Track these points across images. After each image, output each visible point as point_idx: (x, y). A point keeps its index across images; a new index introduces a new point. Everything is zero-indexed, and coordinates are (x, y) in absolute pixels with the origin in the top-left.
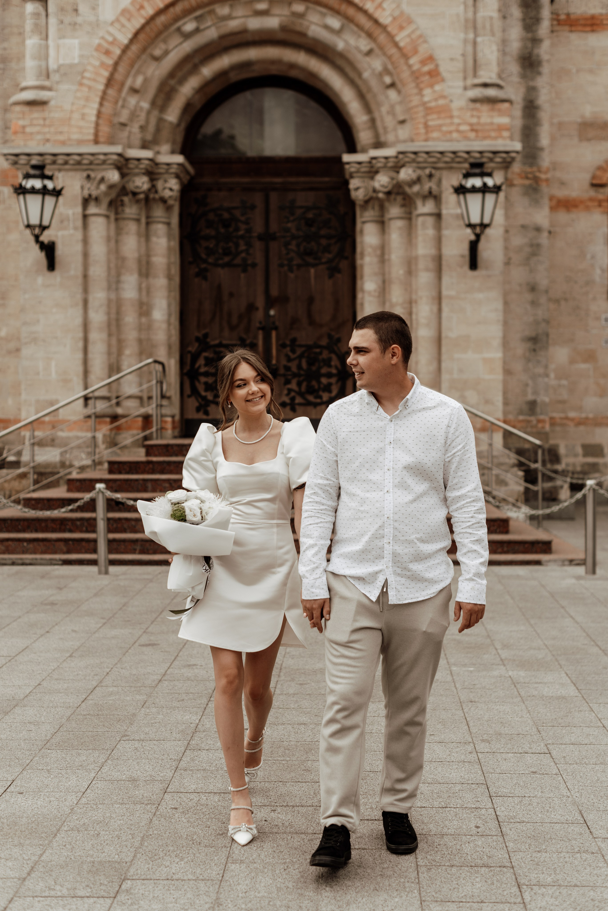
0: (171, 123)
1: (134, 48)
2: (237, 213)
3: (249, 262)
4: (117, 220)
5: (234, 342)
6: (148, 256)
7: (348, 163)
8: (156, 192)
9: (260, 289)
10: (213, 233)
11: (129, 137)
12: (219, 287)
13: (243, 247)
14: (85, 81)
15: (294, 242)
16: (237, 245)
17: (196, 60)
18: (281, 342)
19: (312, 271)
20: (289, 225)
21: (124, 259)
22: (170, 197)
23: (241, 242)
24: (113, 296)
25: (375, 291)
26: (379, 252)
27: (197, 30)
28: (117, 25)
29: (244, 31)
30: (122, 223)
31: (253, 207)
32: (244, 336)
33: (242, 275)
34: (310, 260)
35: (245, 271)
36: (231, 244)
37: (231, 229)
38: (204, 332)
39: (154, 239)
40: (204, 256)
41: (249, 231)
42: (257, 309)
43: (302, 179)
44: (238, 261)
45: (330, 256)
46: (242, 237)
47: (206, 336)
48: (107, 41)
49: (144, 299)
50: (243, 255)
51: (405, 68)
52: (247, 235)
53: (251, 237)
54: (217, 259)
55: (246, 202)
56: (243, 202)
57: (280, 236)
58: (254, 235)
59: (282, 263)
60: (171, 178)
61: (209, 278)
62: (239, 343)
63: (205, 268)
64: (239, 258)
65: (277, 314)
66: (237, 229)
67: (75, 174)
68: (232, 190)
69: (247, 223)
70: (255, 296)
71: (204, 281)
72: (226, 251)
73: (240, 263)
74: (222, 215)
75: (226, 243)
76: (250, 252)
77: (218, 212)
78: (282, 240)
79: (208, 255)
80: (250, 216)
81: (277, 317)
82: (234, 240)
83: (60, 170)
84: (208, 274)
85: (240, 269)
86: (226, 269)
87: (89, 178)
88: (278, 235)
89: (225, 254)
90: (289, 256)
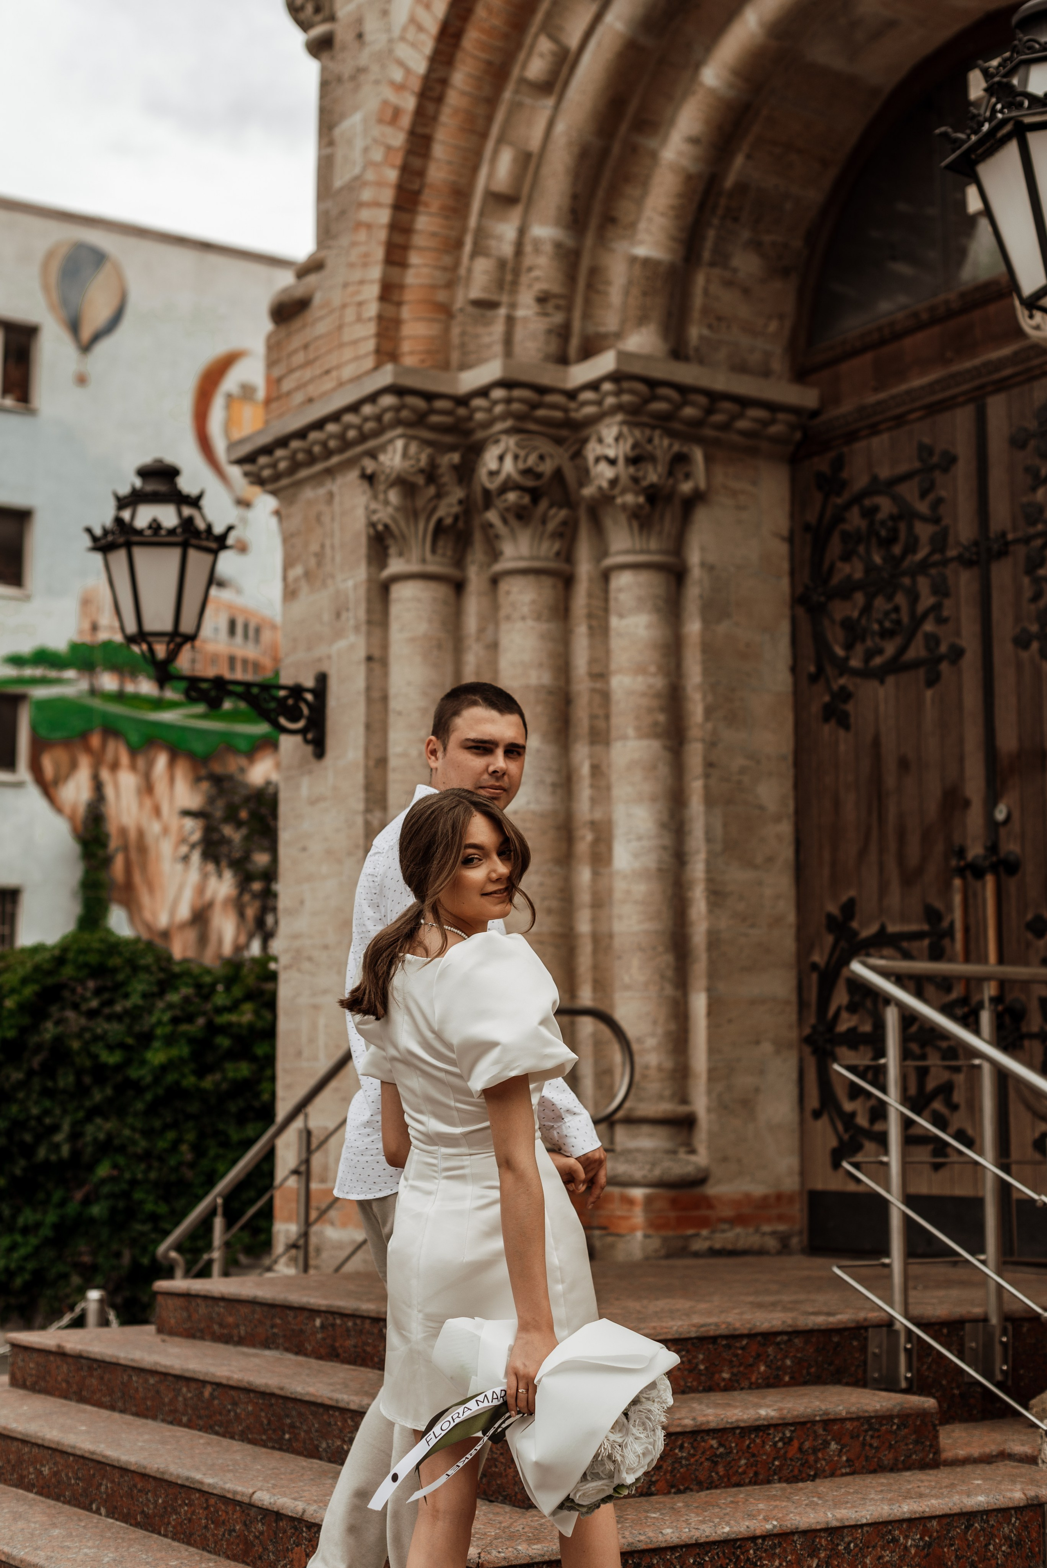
2: (909, 491)
3: (943, 648)
5: (914, 927)
9: (973, 735)
10: (858, 571)
11: (508, 338)
12: (876, 743)
13: (927, 600)
16: (914, 597)
18: (1030, 916)
22: (614, 482)
31: (949, 461)
32: (938, 905)
33: (929, 694)
35: (933, 680)
36: (900, 599)
37: (897, 550)
38: (844, 898)
40: (840, 652)
41: (940, 542)
42: (966, 804)
44: (916, 650)
46: (923, 567)
47: (849, 909)
50: (928, 627)
52: (937, 557)
53: (945, 563)
54: (869, 656)
55: (930, 451)
56: (925, 451)
57: (1016, 541)
58: (952, 553)
59: (1024, 630)
60: (609, 426)
61: (852, 720)
62: (926, 927)
63: (843, 688)
64: (919, 640)
65: (1016, 815)
66: (912, 547)
67: (353, 475)
68: (900, 421)
69: (936, 520)
70: (961, 759)
71: (842, 733)
72: (887, 624)
73: (923, 653)
74: (876, 509)
75: (890, 598)
76: (946, 613)
77: (867, 502)
78: (1021, 551)
79: (849, 647)
80: (943, 493)
81: (1016, 825)
82: (907, 581)
83: (330, 472)
84: (850, 707)
85: (921, 673)
86: (890, 680)
87: (370, 479)
88: (1010, 537)
89: (886, 634)
90: (1042, 603)
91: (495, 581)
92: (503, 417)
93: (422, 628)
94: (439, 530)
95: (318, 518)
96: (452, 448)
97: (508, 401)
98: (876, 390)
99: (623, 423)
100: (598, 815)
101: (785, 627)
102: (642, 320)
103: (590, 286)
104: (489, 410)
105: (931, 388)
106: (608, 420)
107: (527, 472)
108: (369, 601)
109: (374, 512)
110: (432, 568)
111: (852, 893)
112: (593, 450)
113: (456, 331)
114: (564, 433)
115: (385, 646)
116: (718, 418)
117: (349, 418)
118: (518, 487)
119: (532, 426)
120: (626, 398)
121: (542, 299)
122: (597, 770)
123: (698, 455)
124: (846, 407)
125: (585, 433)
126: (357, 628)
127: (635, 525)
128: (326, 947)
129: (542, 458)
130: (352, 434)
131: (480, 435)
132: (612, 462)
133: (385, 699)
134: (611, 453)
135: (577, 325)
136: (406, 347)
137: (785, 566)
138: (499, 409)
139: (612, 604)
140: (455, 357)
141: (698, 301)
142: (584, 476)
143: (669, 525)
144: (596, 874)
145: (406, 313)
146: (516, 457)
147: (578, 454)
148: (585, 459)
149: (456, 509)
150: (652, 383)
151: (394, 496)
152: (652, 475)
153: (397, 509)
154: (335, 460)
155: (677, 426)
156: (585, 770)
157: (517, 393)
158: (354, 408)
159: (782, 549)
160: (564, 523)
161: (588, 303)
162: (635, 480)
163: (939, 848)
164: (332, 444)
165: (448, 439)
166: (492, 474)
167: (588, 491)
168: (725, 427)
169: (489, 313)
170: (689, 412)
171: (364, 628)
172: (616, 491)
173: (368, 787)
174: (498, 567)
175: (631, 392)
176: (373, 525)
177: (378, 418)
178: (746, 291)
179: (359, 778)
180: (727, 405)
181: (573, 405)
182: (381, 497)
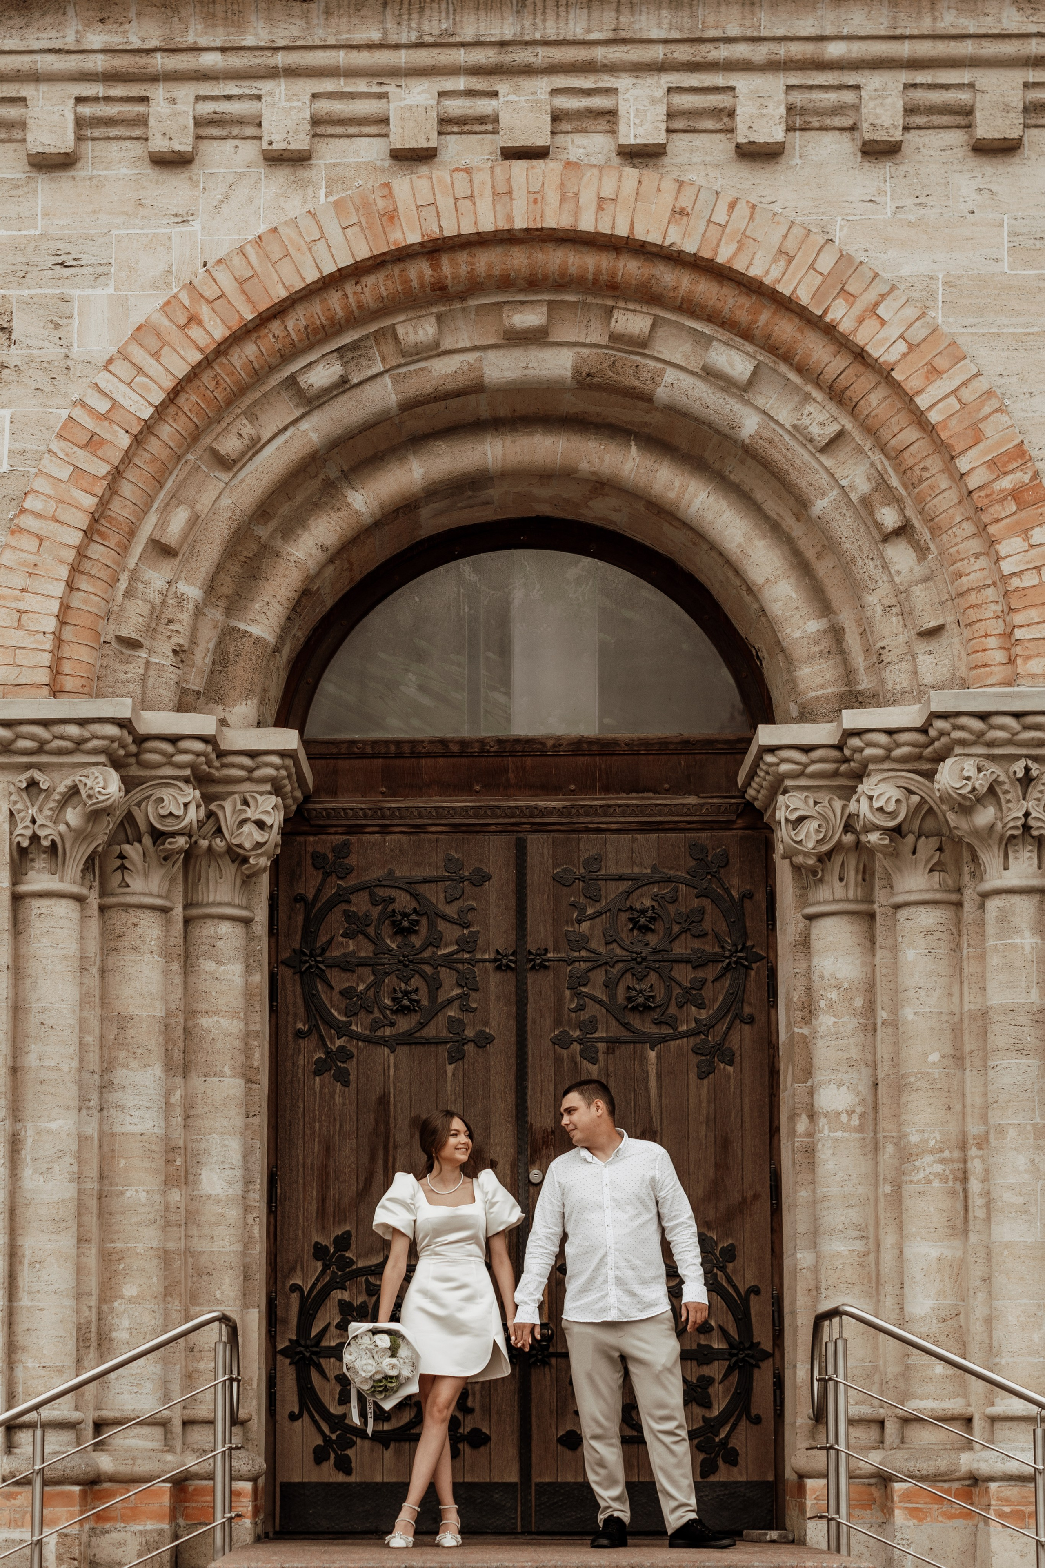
0: (258, 640)
1: (166, 431)
2: (435, 895)
3: (469, 1033)
4: (102, 909)
6: (190, 1013)
7: (772, 750)
8: (219, 831)
9: (502, 1111)
10: (366, 951)
11: (144, 677)
12: (383, 1101)
13: (450, 990)
14: (27, 521)
15: (599, 977)
16: (434, 985)
17: (333, 472)
19: (652, 1055)
20: (585, 926)
21: (123, 1022)
22: (259, 845)
23: (447, 976)
24: (91, 1128)
25: (850, 1113)
26: (859, 1002)
27: (343, 386)
28: (121, 368)
29: (477, 388)
30: (118, 919)
31: (481, 879)
33: (450, 1068)
34: (645, 1025)
35: (455, 1057)
36: (416, 982)
37: (417, 941)
38: (338, 1233)
39: (208, 965)
40: (339, 1016)
41: (468, 944)
43: (622, 800)
44: (436, 1029)
45: (703, 1014)
46: (449, 961)
47: (343, 1242)
48: (91, 411)
49: (178, 1137)
50: (452, 1012)
51: (944, 482)
52: (466, 956)
53: (473, 962)
54: (375, 1025)
55: (460, 865)
56: (453, 863)
57: (558, 960)
58: (482, 955)
59: (564, 1032)
60: (261, 793)
61: (352, 1077)
63: (342, 1048)
64: (441, 1020)
66: (435, 941)
68: (418, 829)
69: (464, 924)
71: (337, 1087)
72: (406, 1002)
73: (444, 1034)
74: (392, 900)
75: (405, 979)
76: (472, 1004)
77: (381, 892)
78: (562, 970)
79: (351, 1013)
80: (474, 904)
82: (428, 969)
84: (351, 1066)
85: (441, 1050)
86: (403, 1051)
88: (550, 955)
89: (402, 1010)
90: (584, 1016)
105: (464, 811)
111: (348, 1228)
117: (32, 729)
121: (177, 652)
130: (24, 744)
134: (269, 821)
138: (183, 758)
169: (132, 653)
177: (81, 741)
181: (218, 764)
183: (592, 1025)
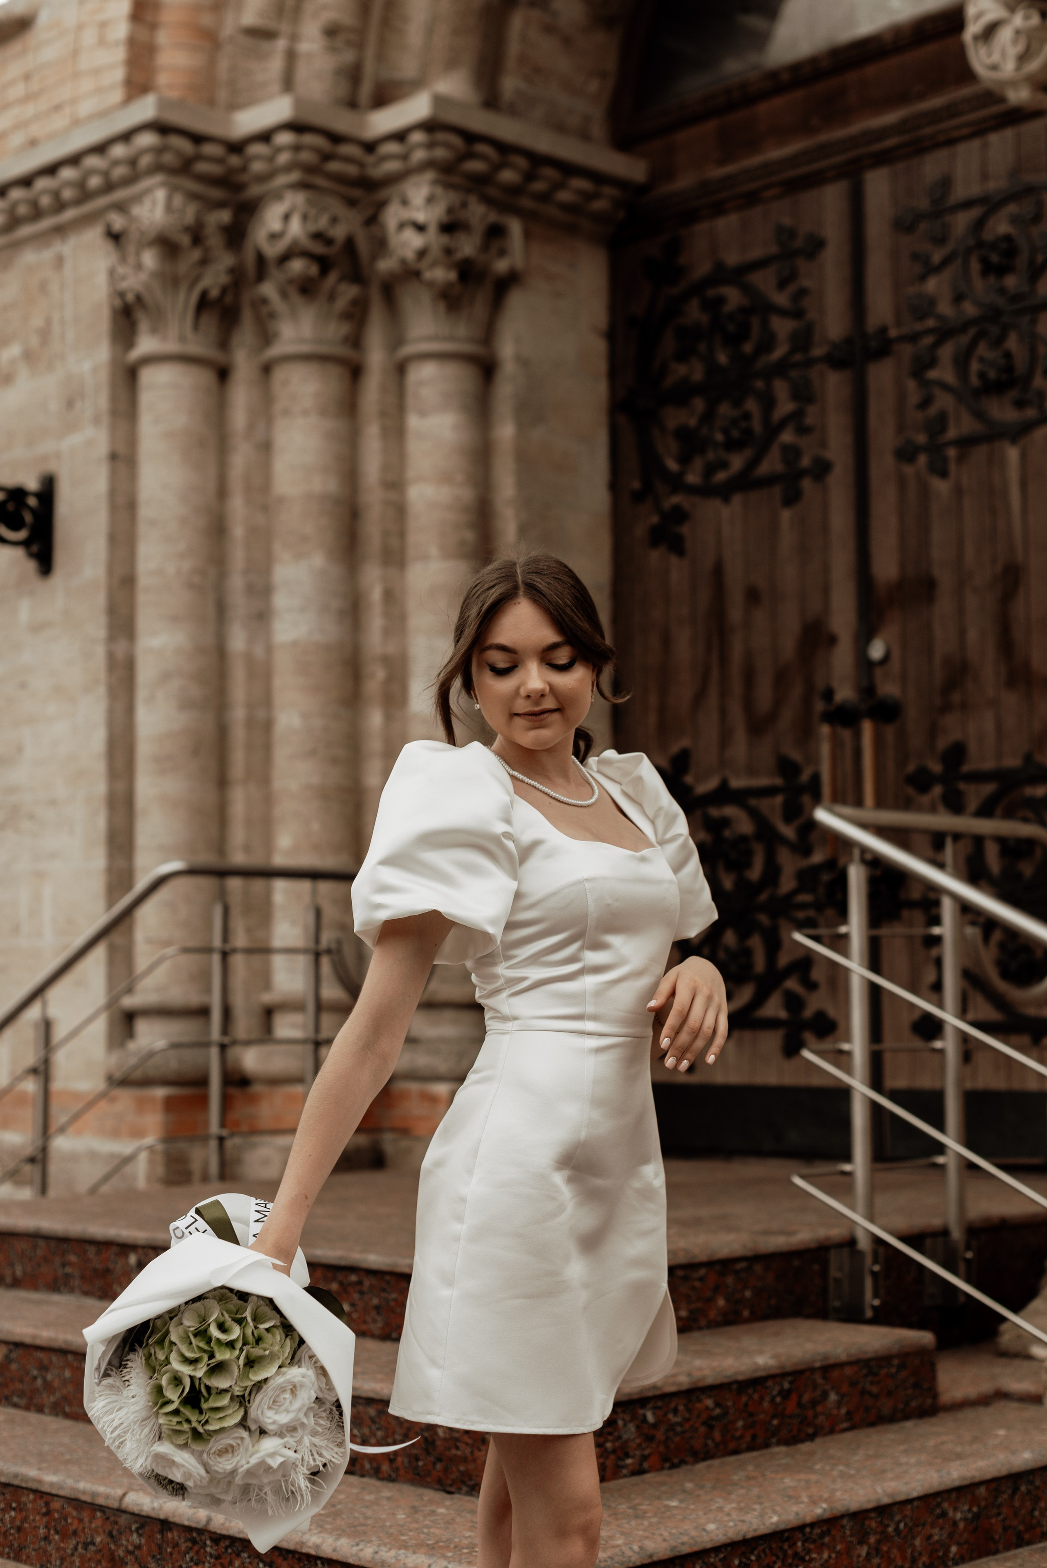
2: (763, 280)
3: (806, 462)
5: (763, 781)
9: (842, 561)
10: (698, 373)
12: (718, 571)
13: (785, 407)
16: (768, 402)
18: (911, 768)
19: (1014, 454)
22: (422, 253)
31: (816, 245)
32: (795, 755)
33: (786, 515)
34: (1005, 412)
35: (792, 498)
36: (751, 405)
37: (748, 348)
38: (676, 748)
40: (672, 465)
41: (802, 339)
42: (832, 640)
44: (772, 464)
46: (782, 368)
47: (680, 763)
50: (787, 437)
52: (798, 357)
53: (809, 363)
54: (710, 470)
55: (792, 233)
56: (785, 235)
57: (902, 339)
58: (818, 352)
59: (909, 442)
60: (416, 186)
61: (688, 545)
62: (778, 781)
63: (676, 508)
64: (775, 452)
65: (896, 654)
66: (768, 343)
67: (94, 235)
68: (751, 199)
69: (798, 314)
70: (826, 590)
71: (674, 560)
72: (735, 434)
73: (779, 468)
74: (721, 301)
75: (738, 403)
76: (809, 420)
77: (710, 293)
78: (907, 351)
79: (684, 460)
80: (806, 283)
81: (895, 665)
82: (759, 384)
83: (60, 231)
84: (685, 530)
85: (777, 491)
86: (737, 499)
87: (115, 237)
88: (893, 333)
89: (732, 445)
90: (933, 410)
91: (267, 369)
92: (288, 168)
93: (181, 420)
94: (203, 304)
95: (43, 287)
96: (220, 205)
97: (297, 148)
98: (722, 162)
99: (435, 182)
100: (391, 649)
101: (602, 438)
102: (451, 64)
103: (386, 23)
104: (271, 159)
105: (793, 161)
106: (414, 179)
107: (318, 236)
108: (113, 387)
109: (123, 278)
110: (195, 348)
111: (685, 743)
112: (393, 215)
113: (223, 64)
114: (357, 193)
115: (132, 441)
116: (539, 186)
117: (92, 161)
118: (306, 254)
119: (320, 181)
120: (440, 153)
121: (331, 32)
122: (391, 597)
123: (515, 227)
124: (684, 181)
125: (383, 194)
126: (96, 420)
127: (442, 306)
128: (53, 803)
129: (334, 220)
130: (94, 182)
131: (255, 190)
132: (420, 228)
133: (132, 506)
134: (421, 217)
135: (369, 68)
136: (163, 79)
137: (602, 366)
138: (283, 158)
139: (410, 401)
140: (222, 95)
141: (514, 47)
142: (381, 245)
143: (480, 308)
144: (389, 718)
145: (163, 38)
146: (305, 218)
147: (373, 220)
148: (383, 228)
149: (224, 279)
150: (470, 137)
151: (150, 259)
152: (467, 247)
153: (155, 275)
154: (69, 214)
155: (492, 191)
156: (376, 595)
157: (309, 139)
158: (100, 149)
159: (600, 346)
160: (355, 302)
161: (382, 41)
162: (448, 251)
163: (796, 692)
164: (68, 194)
165: (216, 193)
166: (274, 237)
167: (385, 265)
168: (545, 197)
169: (265, 45)
170: (508, 176)
171: (106, 420)
172: (424, 264)
173: (112, 610)
174: (275, 350)
175: (446, 145)
176: (122, 295)
177: (133, 162)
178: (567, 41)
179: (101, 599)
180: (549, 172)
181: (370, 159)
182: (131, 259)
183: (940, 423)
